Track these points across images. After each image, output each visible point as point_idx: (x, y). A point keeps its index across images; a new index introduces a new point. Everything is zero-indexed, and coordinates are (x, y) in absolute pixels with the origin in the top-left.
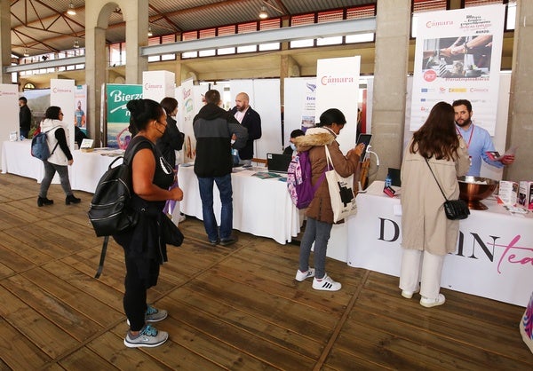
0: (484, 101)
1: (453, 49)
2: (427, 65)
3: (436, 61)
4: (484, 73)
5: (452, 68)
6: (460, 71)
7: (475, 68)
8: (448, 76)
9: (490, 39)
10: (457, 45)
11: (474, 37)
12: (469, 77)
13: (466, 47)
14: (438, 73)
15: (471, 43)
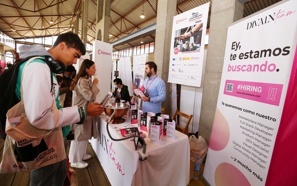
0: (197, 65)
1: (186, 34)
2: (176, 45)
3: (179, 42)
4: (198, 47)
5: (185, 46)
6: (188, 47)
7: (194, 45)
8: (183, 50)
9: (201, 26)
10: (188, 32)
11: (194, 26)
12: (191, 50)
13: (191, 32)
14: (179, 49)
15: (193, 30)
